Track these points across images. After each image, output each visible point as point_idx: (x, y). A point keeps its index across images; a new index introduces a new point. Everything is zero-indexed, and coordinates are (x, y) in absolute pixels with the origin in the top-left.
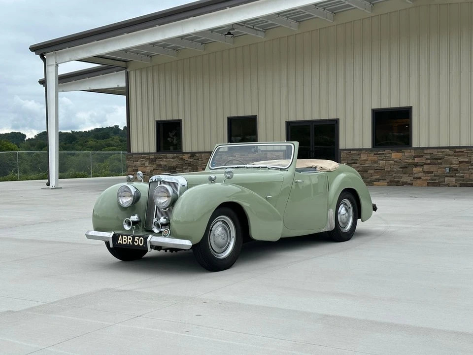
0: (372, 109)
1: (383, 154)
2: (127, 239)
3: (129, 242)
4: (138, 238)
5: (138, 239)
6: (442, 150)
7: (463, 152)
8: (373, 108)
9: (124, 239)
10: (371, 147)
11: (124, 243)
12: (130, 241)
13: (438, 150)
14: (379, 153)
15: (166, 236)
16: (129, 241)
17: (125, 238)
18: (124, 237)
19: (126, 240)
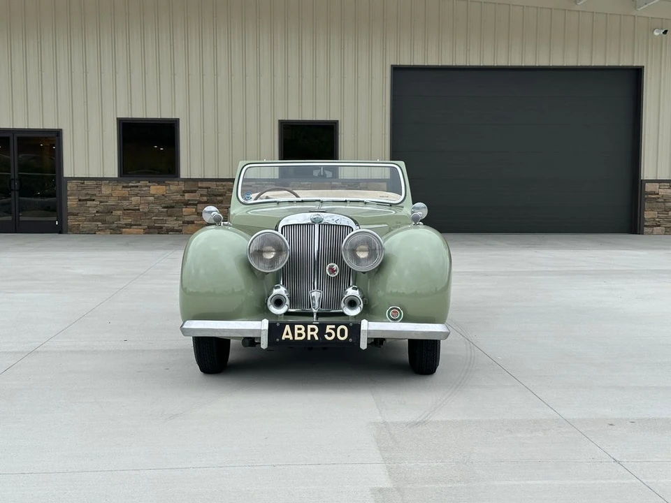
0: (117, 119)
1: (137, 187)
2: (306, 331)
3: (312, 336)
4: (334, 327)
5: (335, 330)
6: (224, 183)
7: (251, 186)
8: (118, 117)
9: (297, 332)
10: (117, 176)
11: (297, 338)
12: (315, 334)
13: (218, 183)
14: (131, 184)
15: (397, 320)
16: (310, 333)
17: (300, 329)
18: (296, 327)
19: (302, 332)
